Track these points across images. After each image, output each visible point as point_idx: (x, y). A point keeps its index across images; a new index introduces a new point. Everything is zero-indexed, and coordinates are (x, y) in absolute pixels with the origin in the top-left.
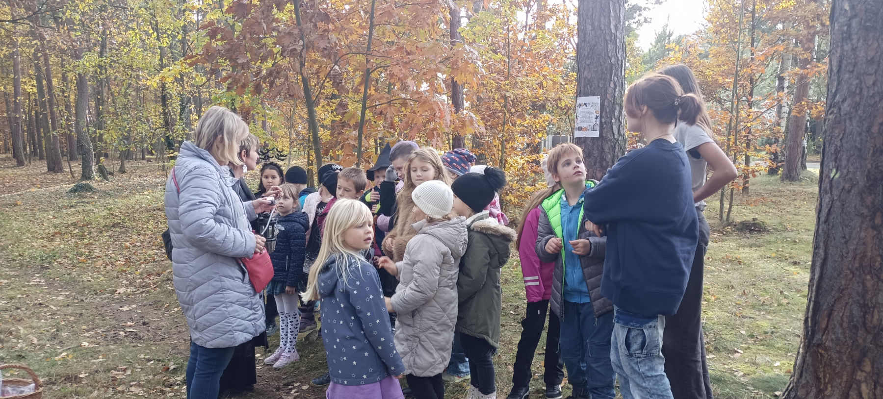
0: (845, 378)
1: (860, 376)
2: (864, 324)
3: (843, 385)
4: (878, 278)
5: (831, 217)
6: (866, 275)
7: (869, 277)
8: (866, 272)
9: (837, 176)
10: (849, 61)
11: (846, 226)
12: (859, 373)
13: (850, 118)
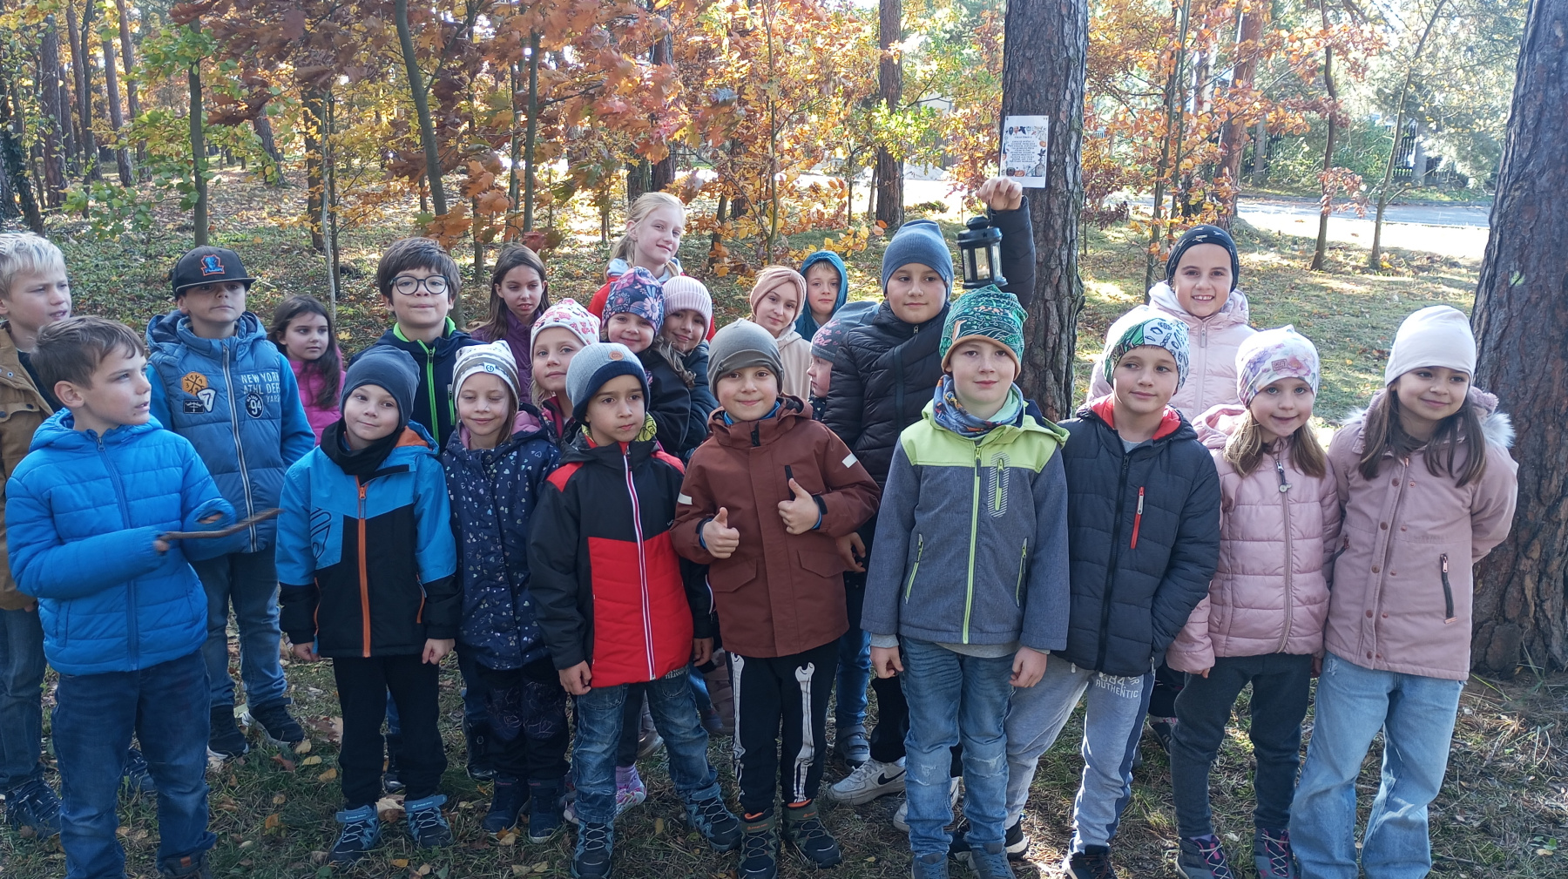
0: (1503, 570)
1: (1525, 564)
2: (1538, 492)
3: (1500, 579)
4: (1563, 428)
5: (1506, 342)
6: (1548, 424)
7: (1550, 427)
8: (1549, 419)
9: (1520, 282)
10: (1555, 114)
11: (1527, 355)
12: (1524, 561)
13: (1549, 199)
